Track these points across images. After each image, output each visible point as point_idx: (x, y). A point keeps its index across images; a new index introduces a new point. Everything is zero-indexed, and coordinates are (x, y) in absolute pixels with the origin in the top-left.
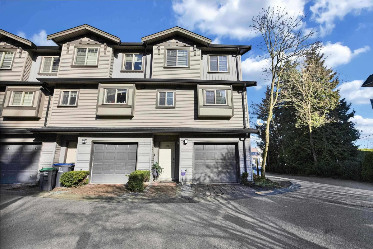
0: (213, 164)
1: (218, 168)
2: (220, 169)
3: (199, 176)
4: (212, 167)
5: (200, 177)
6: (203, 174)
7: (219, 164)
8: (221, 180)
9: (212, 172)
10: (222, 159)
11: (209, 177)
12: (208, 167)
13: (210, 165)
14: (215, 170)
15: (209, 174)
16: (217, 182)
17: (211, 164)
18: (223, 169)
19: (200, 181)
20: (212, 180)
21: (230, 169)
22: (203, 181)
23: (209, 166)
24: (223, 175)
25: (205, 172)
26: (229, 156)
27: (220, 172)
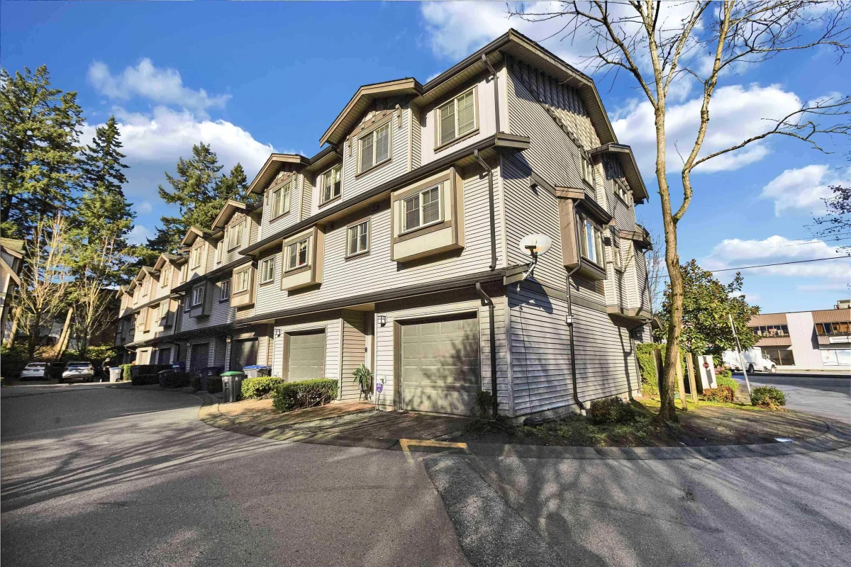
0: (436, 367)
1: (445, 378)
2: (450, 380)
3: (412, 394)
4: (434, 374)
5: (414, 397)
6: (419, 390)
7: (446, 367)
8: (451, 409)
9: (434, 387)
10: (452, 357)
11: (429, 397)
12: (427, 375)
13: (430, 370)
14: (440, 383)
15: (429, 391)
16: (442, 411)
17: (433, 367)
18: (455, 379)
19: (412, 405)
20: (434, 406)
21: (470, 382)
22: (419, 405)
23: (429, 373)
24: (455, 394)
25: (421, 387)
26: (468, 348)
27: (450, 388)
